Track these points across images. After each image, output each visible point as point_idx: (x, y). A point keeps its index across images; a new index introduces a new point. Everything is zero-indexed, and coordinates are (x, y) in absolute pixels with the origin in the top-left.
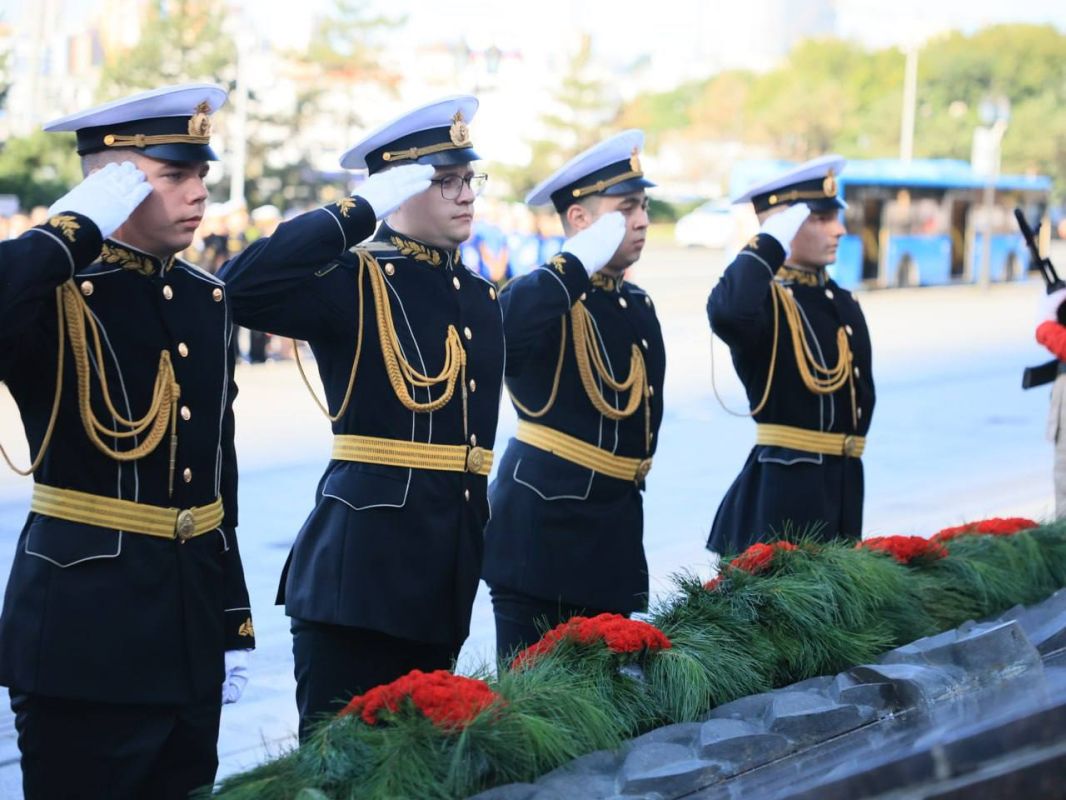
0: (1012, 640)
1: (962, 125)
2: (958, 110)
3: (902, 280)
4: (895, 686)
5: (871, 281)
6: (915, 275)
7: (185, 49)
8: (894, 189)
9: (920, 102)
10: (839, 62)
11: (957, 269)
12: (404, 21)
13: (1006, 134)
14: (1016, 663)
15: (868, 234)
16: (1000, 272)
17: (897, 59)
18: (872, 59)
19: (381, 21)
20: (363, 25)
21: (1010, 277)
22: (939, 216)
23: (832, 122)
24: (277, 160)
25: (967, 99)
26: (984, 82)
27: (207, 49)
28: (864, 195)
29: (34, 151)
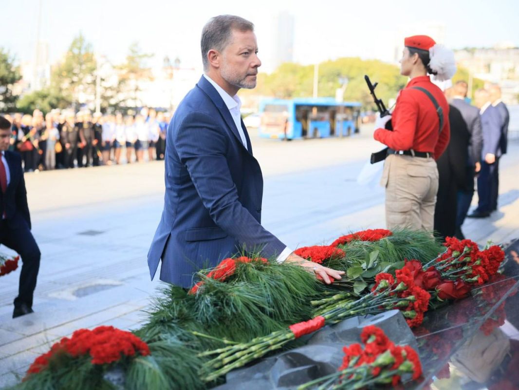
0: (397, 325)
1: (332, 88)
2: (331, 84)
3: (315, 136)
4: (319, 367)
5: (305, 136)
6: (319, 134)
7: (81, 64)
8: (311, 107)
9: (319, 82)
10: (294, 69)
11: (332, 132)
12: (153, 55)
13: (346, 90)
14: (401, 342)
15: (303, 121)
16: (346, 133)
17: (312, 68)
18: (304, 68)
19: (145, 55)
20: (140, 57)
21: (349, 135)
22: (327, 115)
23: (292, 87)
24: (113, 102)
25: (333, 81)
26: (339, 75)
27: (89, 65)
28: (302, 109)
29: (32, 99)
